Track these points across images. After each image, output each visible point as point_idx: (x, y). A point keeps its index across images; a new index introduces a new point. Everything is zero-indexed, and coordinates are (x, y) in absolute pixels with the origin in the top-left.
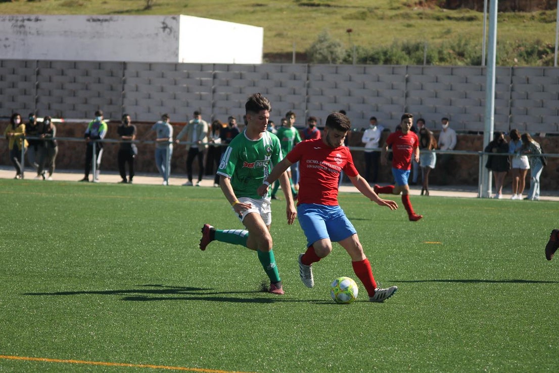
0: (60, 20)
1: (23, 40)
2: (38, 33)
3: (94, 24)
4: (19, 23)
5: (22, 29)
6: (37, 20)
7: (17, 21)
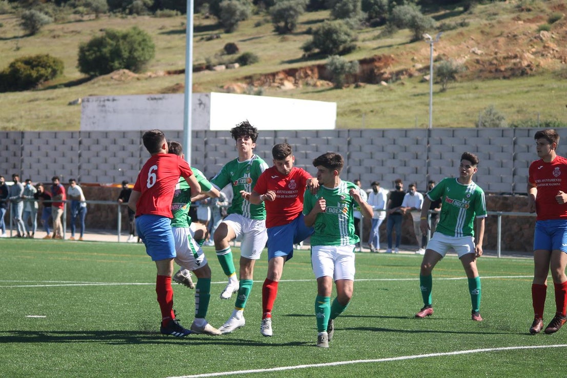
0: (129, 100)
1: (104, 117)
2: (115, 111)
3: (152, 102)
4: (102, 103)
5: (103, 108)
6: (114, 100)
7: (100, 101)
